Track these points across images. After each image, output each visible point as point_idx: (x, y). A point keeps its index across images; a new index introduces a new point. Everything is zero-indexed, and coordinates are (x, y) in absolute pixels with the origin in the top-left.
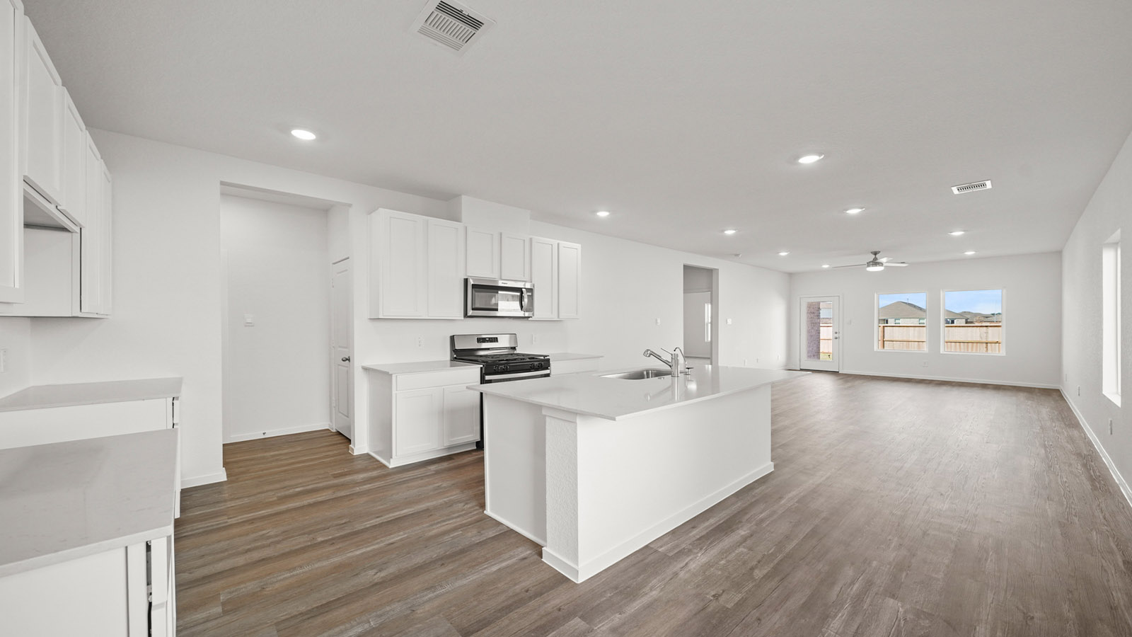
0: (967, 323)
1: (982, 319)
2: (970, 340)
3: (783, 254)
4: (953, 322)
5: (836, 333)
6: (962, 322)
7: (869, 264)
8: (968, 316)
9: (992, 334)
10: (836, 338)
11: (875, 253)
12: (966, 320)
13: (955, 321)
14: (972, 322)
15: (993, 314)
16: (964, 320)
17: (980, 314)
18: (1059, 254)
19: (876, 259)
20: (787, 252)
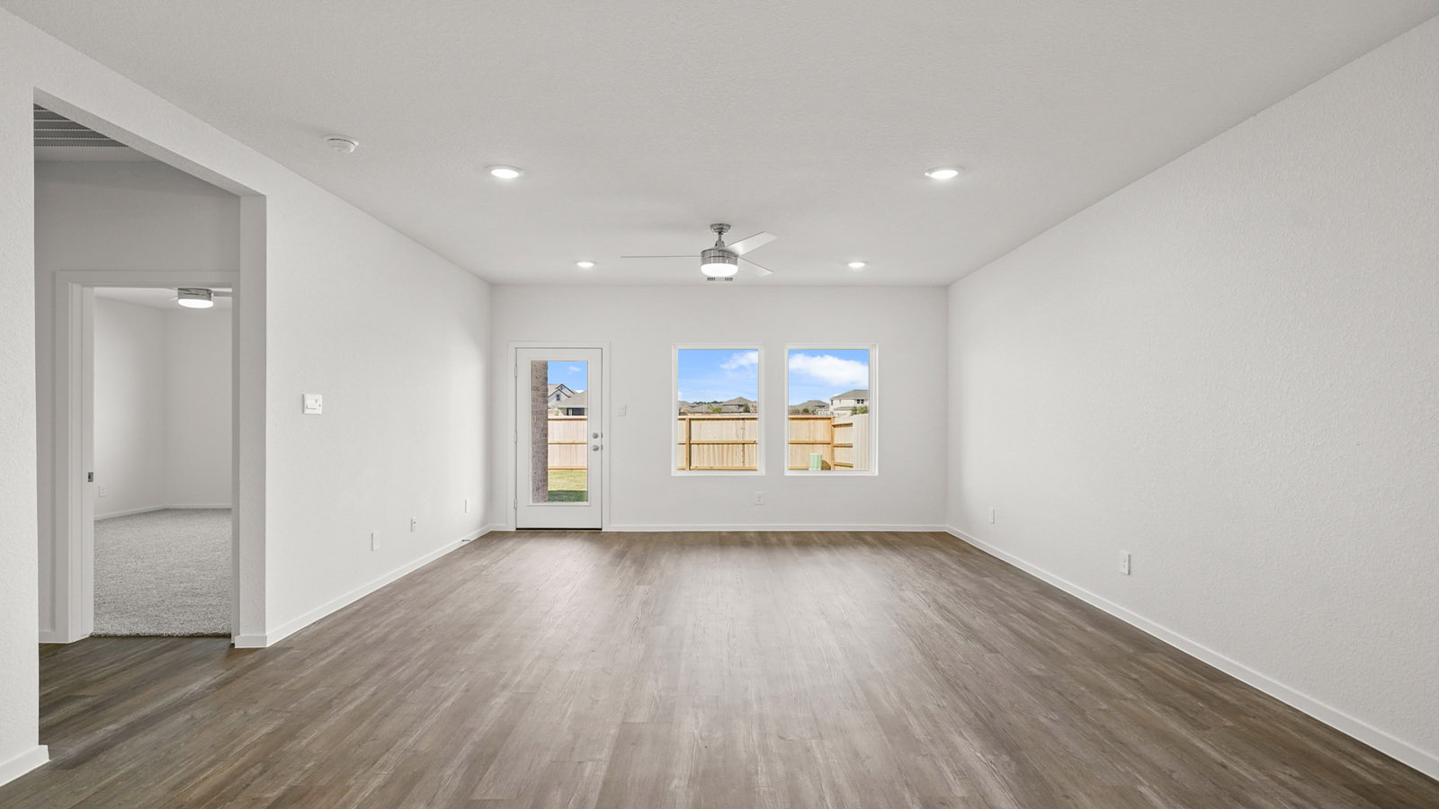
5: (596, 436)
7: (706, 256)
10: (596, 449)
11: (721, 229)
19: (719, 243)
20: (517, 169)
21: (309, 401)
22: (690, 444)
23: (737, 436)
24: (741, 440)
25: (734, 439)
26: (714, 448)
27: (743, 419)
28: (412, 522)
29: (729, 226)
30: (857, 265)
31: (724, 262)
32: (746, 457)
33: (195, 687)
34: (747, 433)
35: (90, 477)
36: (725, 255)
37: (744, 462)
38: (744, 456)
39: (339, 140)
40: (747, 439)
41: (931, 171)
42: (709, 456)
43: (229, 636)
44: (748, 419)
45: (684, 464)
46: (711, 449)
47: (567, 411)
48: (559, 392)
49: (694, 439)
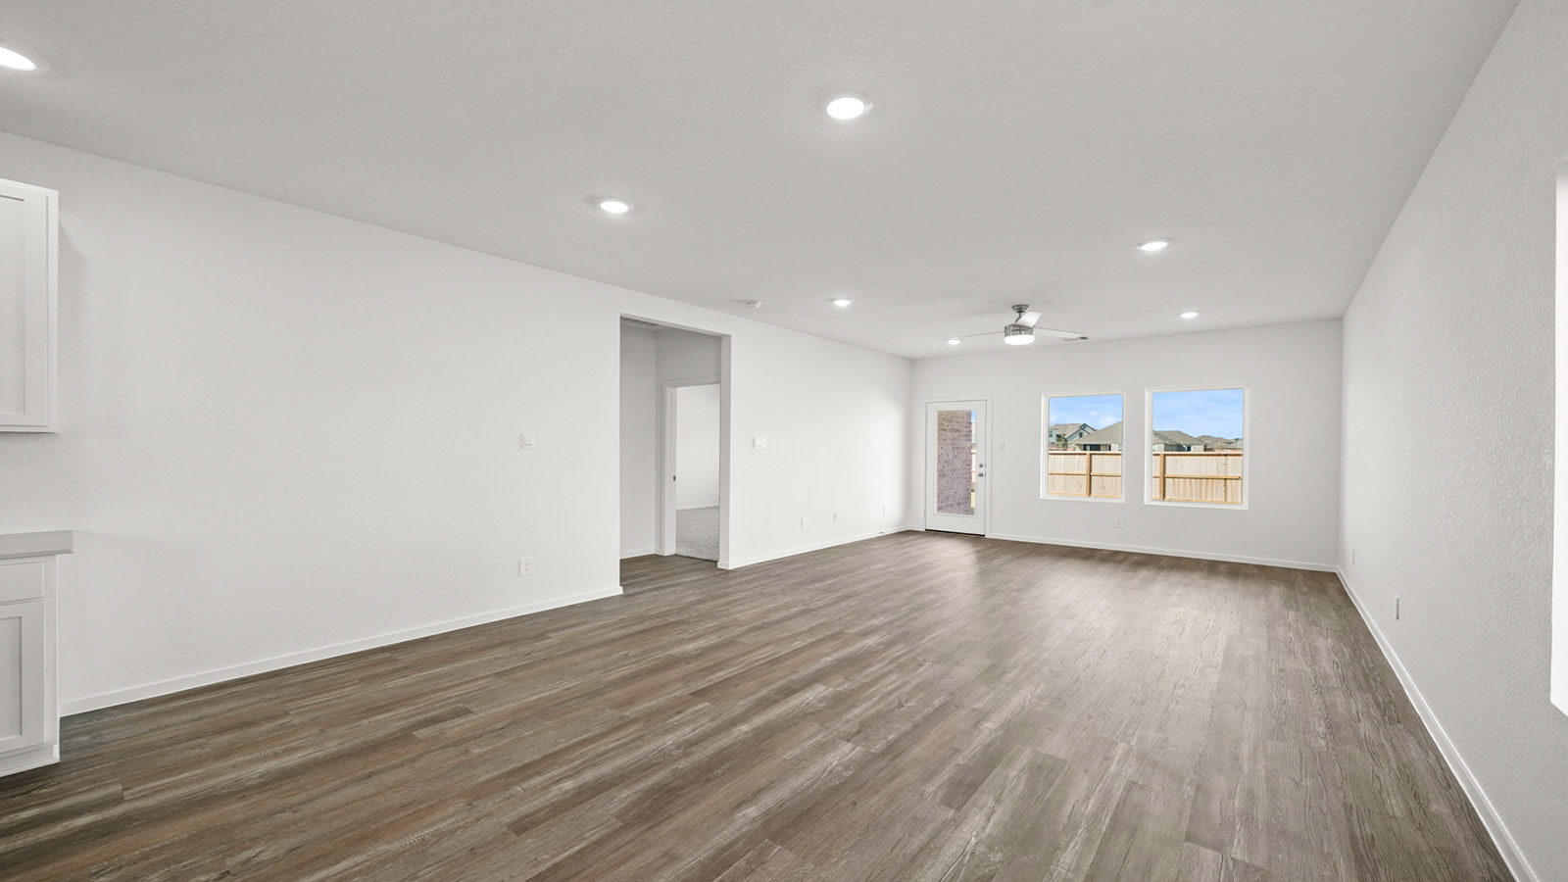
0: (1205, 450)
1: (1224, 445)
2: (1203, 475)
3: (842, 303)
4: (1189, 449)
5: (981, 466)
6: (1199, 449)
7: (1010, 331)
8: (1208, 442)
9: (1233, 466)
10: (981, 475)
11: (1020, 310)
12: (1205, 446)
13: (1192, 447)
14: (1211, 450)
15: (1237, 440)
16: (1202, 447)
17: (1221, 439)
18: (1338, 320)
20: (849, 299)
21: (757, 442)
22: (1164, 478)
23: (1218, 472)
24: (1222, 475)
25: (1214, 474)
26: (1191, 482)
27: (1226, 455)
28: (835, 516)
29: (1027, 306)
30: (1189, 315)
31: (1020, 334)
32: (1229, 490)
33: (687, 580)
34: (1230, 469)
35: (675, 478)
36: (1020, 329)
37: (1225, 497)
38: (1226, 491)
39: (750, 303)
40: (1230, 475)
41: (1141, 244)
42: (1185, 489)
43: (716, 562)
44: (1231, 455)
45: (1158, 494)
46: (1188, 484)
47: (1085, 447)
48: (1082, 431)
49: (1168, 474)
